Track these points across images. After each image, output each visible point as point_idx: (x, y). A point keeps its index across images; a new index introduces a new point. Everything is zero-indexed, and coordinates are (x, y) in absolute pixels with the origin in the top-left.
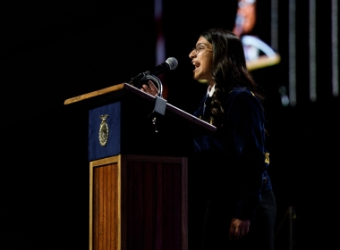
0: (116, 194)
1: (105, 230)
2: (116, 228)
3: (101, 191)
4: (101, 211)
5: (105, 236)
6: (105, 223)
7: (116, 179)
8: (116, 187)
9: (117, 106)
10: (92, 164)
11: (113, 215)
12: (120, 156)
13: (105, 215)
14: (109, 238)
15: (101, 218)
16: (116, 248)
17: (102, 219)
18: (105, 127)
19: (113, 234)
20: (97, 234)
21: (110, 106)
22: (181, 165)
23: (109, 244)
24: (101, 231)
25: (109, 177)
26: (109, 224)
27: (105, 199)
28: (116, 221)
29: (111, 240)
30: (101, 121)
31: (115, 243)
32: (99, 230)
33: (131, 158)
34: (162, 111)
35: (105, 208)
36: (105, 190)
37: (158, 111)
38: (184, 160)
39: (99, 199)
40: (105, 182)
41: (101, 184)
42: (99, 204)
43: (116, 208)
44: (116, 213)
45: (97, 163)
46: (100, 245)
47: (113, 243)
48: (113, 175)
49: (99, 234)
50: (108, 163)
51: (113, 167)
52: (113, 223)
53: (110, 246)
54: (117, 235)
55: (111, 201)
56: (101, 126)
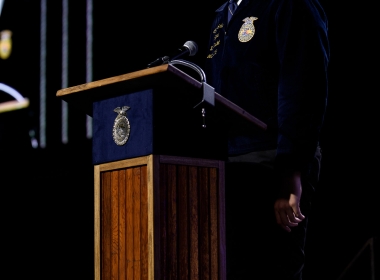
0: (144, 205)
1: (123, 249)
2: (144, 243)
3: (114, 200)
4: (115, 225)
5: (122, 256)
6: (122, 240)
7: (144, 185)
8: (143, 194)
9: (146, 96)
10: (97, 169)
11: (137, 229)
12: (151, 156)
13: (122, 229)
14: (130, 258)
15: (115, 234)
16: (144, 271)
17: (118, 234)
19: (138, 253)
20: (108, 256)
21: (132, 96)
22: (218, 170)
23: (130, 265)
24: (115, 250)
25: (129, 183)
26: (130, 240)
27: (122, 210)
28: (143, 237)
29: (134, 260)
30: (116, 114)
31: (142, 265)
32: (111, 249)
33: (164, 159)
34: (212, 101)
35: (122, 221)
36: (121, 199)
37: (208, 100)
38: (221, 164)
39: (111, 211)
40: (121, 189)
41: (115, 192)
42: (111, 217)
43: (144, 222)
44: (144, 227)
45: (107, 166)
46: (115, 267)
47: (137, 264)
48: (137, 180)
49: (111, 254)
50: (129, 165)
51: (137, 170)
52: (137, 239)
53: (133, 267)
54: (147, 255)
55: (133, 213)
56: (117, 121)
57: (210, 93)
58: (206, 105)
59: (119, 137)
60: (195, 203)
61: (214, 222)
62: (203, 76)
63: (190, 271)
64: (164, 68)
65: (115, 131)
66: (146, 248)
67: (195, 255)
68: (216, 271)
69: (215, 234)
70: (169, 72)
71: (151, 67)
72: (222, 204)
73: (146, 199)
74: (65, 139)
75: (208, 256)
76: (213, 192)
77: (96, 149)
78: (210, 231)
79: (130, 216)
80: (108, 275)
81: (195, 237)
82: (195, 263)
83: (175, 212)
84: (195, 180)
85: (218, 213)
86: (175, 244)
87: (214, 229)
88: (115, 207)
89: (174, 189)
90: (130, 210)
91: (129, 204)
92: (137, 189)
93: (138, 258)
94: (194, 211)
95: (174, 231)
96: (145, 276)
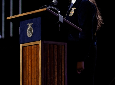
0: (38, 59)
1: (30, 74)
2: (38, 72)
3: (27, 57)
4: (27, 66)
5: (30, 77)
6: (30, 71)
7: (38, 51)
8: (38, 55)
9: (39, 19)
10: (21, 46)
11: (35, 67)
12: (40, 41)
13: (30, 67)
14: (33, 78)
15: (27, 69)
16: (38, 82)
17: (28, 69)
18: (31, 28)
20: (25, 77)
21: (34, 19)
22: (64, 46)
23: (33, 80)
24: (27, 75)
25: (33, 51)
26: (33, 71)
27: (30, 60)
28: (38, 70)
29: (34, 78)
30: (28, 26)
31: (37, 80)
32: (26, 74)
33: (45, 42)
34: (62, 21)
35: (30, 64)
36: (30, 56)
37: (61, 21)
38: (66, 44)
39: (26, 61)
40: (30, 53)
41: (27, 54)
42: (26, 63)
43: (38, 64)
44: (38, 66)
45: (25, 45)
46: (27, 81)
47: (35, 80)
48: (36, 50)
49: (26, 76)
50: (33, 44)
51: (35, 46)
52: (35, 71)
53: (34, 81)
54: (39, 76)
55: (34, 61)
56: (28, 28)
57: (61, 18)
58: (60, 22)
59: (29, 34)
60: (56, 58)
61: (63, 65)
62: (59, 12)
63: (54, 82)
64: (45, 9)
65: (28, 32)
66: (39, 74)
67: (56, 77)
68: (64, 82)
69: (63, 69)
70: (47, 11)
71: (40, 9)
72: (66, 58)
73: (39, 56)
74: (11, 35)
75: (61, 77)
76: (63, 54)
77: (21, 38)
78: (61, 68)
79: (33, 62)
80: (25, 84)
81: (56, 70)
82: (56, 79)
83: (49, 61)
84: (56, 50)
85: (64, 61)
86: (49, 73)
87: (63, 67)
88: (27, 59)
89: (49, 53)
90: (33, 60)
91: (33, 58)
92: (36, 53)
93: (36, 77)
94: (56, 61)
95: (49, 68)
96: (38, 84)
